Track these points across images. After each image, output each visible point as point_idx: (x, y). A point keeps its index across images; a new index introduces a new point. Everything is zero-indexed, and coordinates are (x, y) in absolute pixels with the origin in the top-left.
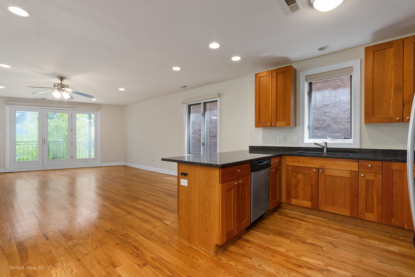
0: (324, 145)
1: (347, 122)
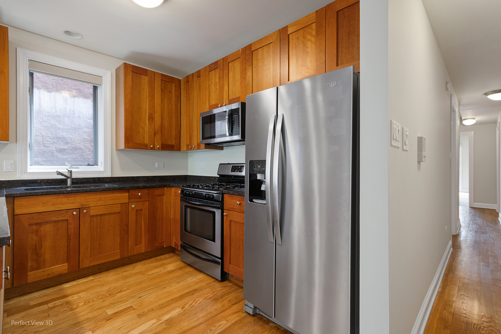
0: (68, 174)
1: (51, 142)
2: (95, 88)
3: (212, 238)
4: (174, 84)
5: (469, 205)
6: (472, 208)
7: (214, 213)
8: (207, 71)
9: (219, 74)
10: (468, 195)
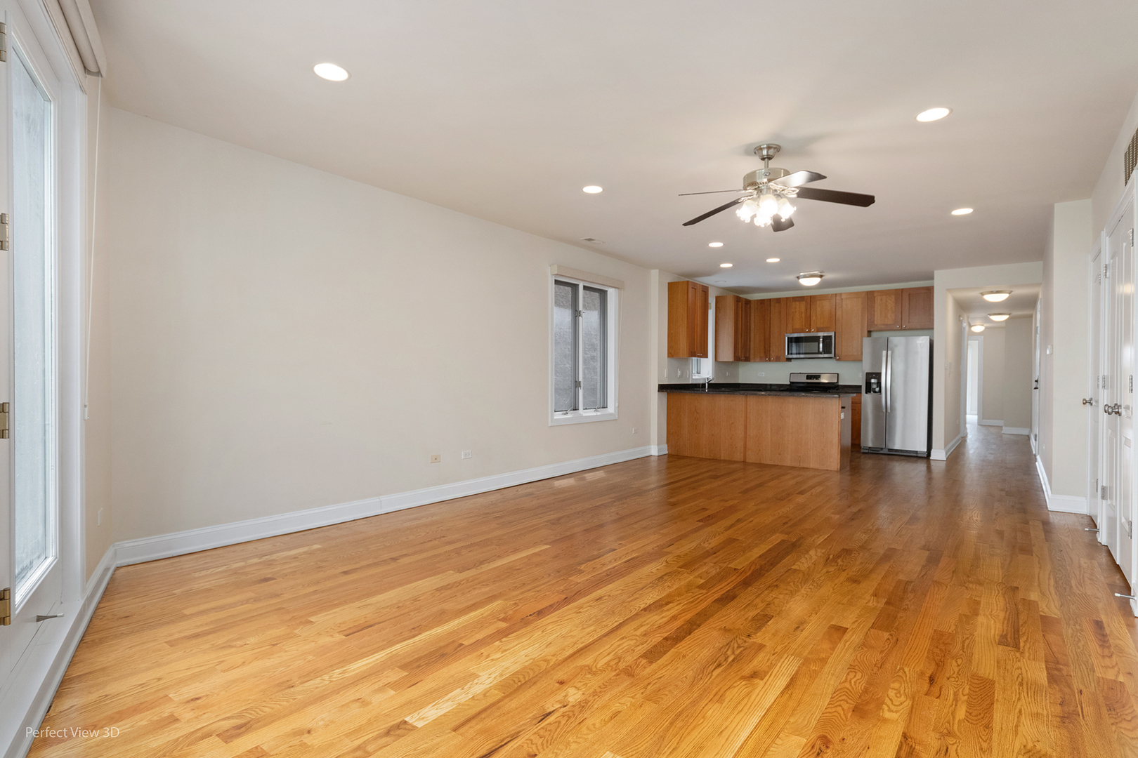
4: (746, 304)
6: (980, 425)
9: (806, 306)
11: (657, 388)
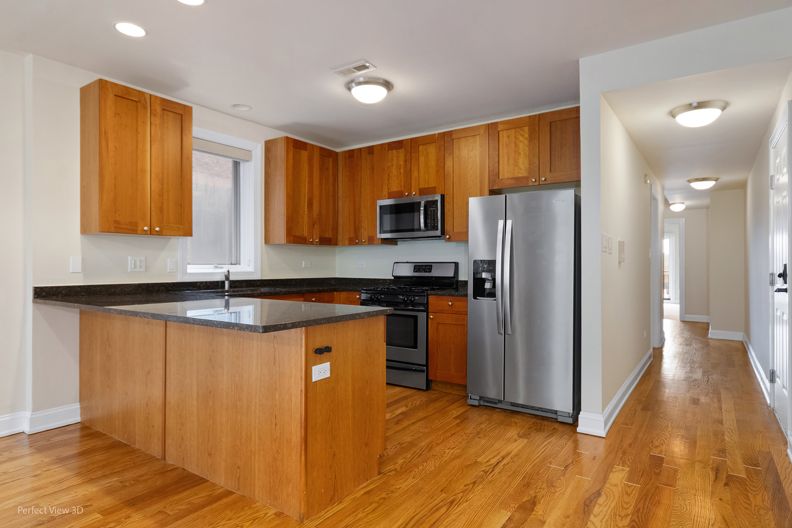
2: (236, 165)
3: (412, 344)
4: (331, 159)
5: (680, 318)
6: (683, 321)
7: (416, 318)
8: (385, 149)
9: (405, 156)
10: (678, 306)
11: (30, 294)
